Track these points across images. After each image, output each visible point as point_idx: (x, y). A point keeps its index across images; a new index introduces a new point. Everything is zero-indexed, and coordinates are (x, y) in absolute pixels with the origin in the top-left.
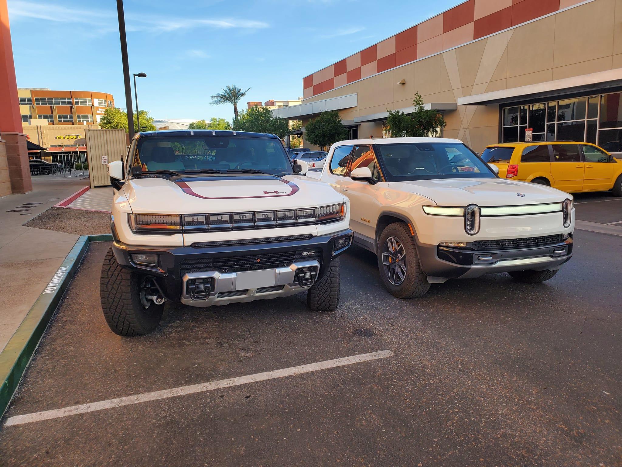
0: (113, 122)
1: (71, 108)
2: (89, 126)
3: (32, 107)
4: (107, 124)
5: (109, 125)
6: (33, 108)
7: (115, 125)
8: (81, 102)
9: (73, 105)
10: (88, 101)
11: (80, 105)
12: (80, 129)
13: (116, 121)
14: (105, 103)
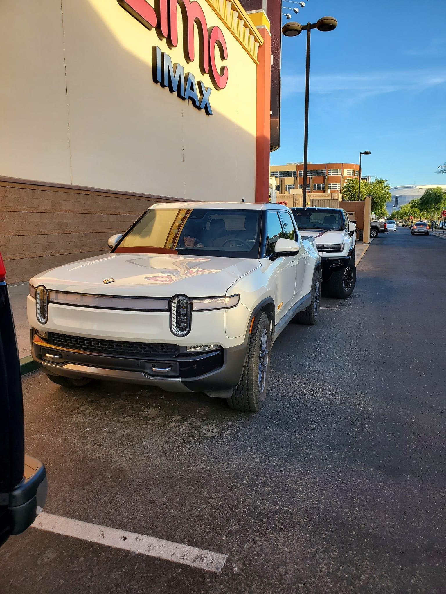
0: (353, 190)
1: (325, 178)
2: (332, 194)
3: (295, 179)
4: (347, 192)
5: (349, 193)
6: (297, 179)
7: (354, 193)
8: (333, 172)
9: (326, 176)
10: (339, 172)
11: (332, 175)
12: (325, 196)
13: (355, 189)
14: (353, 173)
